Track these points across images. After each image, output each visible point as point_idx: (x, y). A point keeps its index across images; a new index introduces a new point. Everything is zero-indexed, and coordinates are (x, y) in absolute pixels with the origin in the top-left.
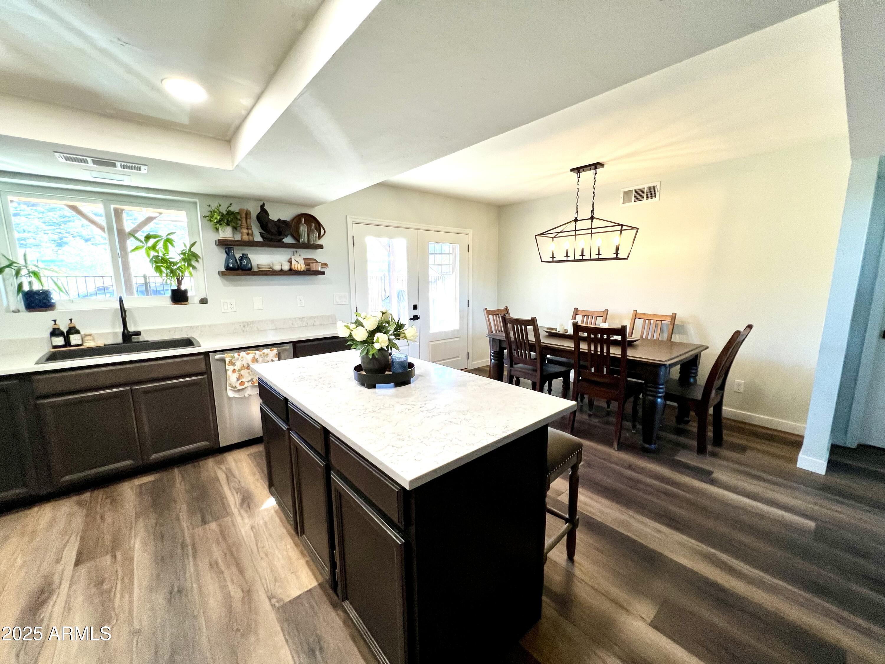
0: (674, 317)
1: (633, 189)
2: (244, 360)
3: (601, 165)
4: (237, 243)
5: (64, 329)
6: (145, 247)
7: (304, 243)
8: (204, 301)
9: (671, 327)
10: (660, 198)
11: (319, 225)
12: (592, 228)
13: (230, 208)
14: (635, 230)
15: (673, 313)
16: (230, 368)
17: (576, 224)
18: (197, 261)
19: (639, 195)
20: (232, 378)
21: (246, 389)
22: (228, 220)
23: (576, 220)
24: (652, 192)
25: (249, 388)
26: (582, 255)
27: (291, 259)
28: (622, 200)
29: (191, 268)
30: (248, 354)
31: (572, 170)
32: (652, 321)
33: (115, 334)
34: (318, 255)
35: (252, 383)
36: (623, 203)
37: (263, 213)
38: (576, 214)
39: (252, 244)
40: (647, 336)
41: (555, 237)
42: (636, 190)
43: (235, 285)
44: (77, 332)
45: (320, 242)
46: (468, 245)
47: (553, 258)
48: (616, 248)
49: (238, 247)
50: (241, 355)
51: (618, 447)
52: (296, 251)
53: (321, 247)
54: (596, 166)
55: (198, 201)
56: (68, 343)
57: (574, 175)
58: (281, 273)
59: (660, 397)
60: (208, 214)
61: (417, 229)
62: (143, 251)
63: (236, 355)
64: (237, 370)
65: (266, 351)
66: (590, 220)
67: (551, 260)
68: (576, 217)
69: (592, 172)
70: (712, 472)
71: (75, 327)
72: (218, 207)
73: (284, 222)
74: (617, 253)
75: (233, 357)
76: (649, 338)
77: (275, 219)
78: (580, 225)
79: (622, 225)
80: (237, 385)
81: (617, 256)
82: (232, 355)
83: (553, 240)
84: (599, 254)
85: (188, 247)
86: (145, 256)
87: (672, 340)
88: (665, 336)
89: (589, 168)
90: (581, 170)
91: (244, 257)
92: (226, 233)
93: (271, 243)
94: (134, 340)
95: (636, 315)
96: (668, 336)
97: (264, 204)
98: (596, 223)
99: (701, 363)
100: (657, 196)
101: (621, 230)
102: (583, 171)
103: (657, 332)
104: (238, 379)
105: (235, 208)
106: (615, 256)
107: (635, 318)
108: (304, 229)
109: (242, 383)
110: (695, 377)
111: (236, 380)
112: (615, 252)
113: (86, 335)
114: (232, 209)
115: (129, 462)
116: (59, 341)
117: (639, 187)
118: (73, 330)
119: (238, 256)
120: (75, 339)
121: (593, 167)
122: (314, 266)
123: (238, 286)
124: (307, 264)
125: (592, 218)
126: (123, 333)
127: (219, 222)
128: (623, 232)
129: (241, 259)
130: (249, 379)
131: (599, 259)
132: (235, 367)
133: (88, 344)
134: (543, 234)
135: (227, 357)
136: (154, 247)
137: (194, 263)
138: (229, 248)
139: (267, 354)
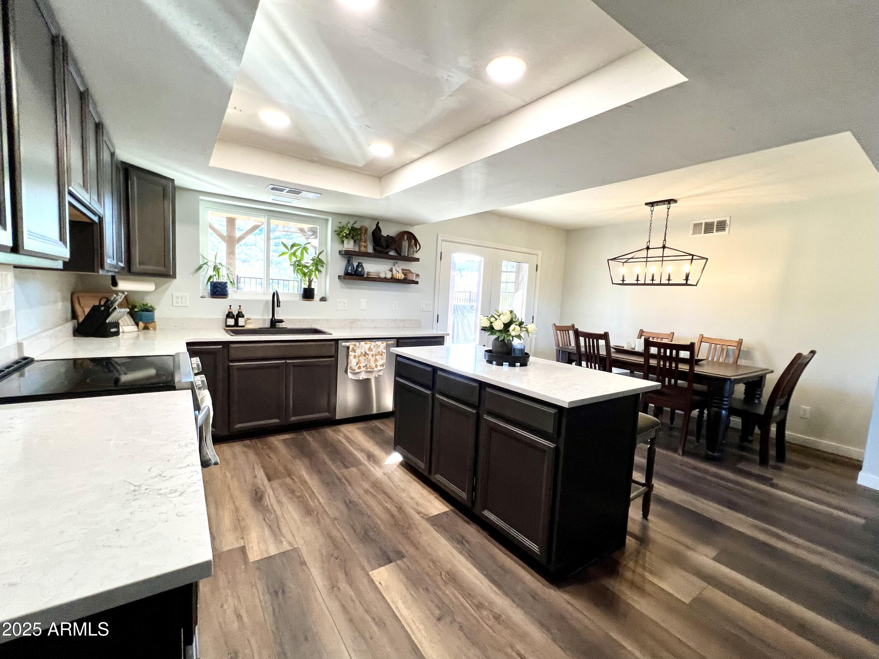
0: (740, 343)
1: (703, 222)
2: (363, 349)
3: (675, 201)
4: (356, 253)
5: (235, 313)
6: (289, 254)
7: (404, 256)
8: (323, 299)
9: (737, 352)
10: (730, 232)
11: (416, 241)
12: (663, 257)
13: (354, 225)
14: (705, 260)
15: (739, 339)
16: (351, 354)
17: (647, 251)
18: (322, 266)
19: (709, 228)
20: (353, 362)
21: (361, 373)
22: (353, 235)
23: (648, 248)
24: (721, 226)
25: (363, 372)
26: (653, 280)
27: (392, 269)
28: (691, 231)
29: (317, 272)
30: (366, 344)
31: (647, 204)
32: (718, 346)
33: (264, 320)
34: (412, 267)
35: (366, 369)
36: (693, 234)
37: (378, 229)
38: (648, 243)
39: (366, 255)
40: (713, 359)
41: (626, 262)
42: (705, 223)
43: (349, 288)
44: (243, 316)
45: (416, 256)
46: (537, 265)
47: (623, 281)
48: (686, 275)
49: (356, 257)
50: (361, 344)
51: (682, 453)
52: (397, 263)
53: (417, 260)
54: (669, 201)
55: (330, 218)
56: (236, 324)
57: (648, 208)
58: (385, 280)
59: (725, 409)
60: (337, 229)
61: (494, 248)
62: (287, 256)
63: (357, 343)
64: (357, 356)
65: (379, 343)
66: (662, 249)
67: (621, 282)
68: (648, 245)
69: (665, 206)
70: (772, 479)
71: (242, 312)
72: (347, 224)
73: (392, 238)
74: (687, 279)
75: (355, 345)
76: (715, 360)
77: (385, 235)
78: (651, 253)
79: (693, 256)
80: (356, 368)
81: (687, 282)
82: (355, 343)
83: (623, 265)
84: (669, 280)
85: (317, 254)
86: (288, 259)
87: (738, 363)
88: (731, 360)
89: (663, 203)
90: (655, 204)
91: (360, 265)
92: (349, 245)
93: (381, 255)
94: (277, 326)
95: (702, 339)
96: (734, 360)
97: (378, 223)
98: (667, 252)
99: (766, 386)
100: (727, 230)
101: (692, 259)
102: (657, 205)
103: (722, 357)
104: (357, 364)
105: (357, 226)
106: (685, 282)
107: (701, 342)
108: (405, 244)
109: (359, 368)
110: (759, 399)
111: (356, 364)
112: (685, 279)
113: (248, 319)
114: (355, 226)
115: (277, 421)
116: (231, 322)
117: (709, 221)
118: (240, 315)
119: (355, 264)
120: (241, 322)
121: (667, 203)
122: (410, 276)
123: (351, 288)
124: (405, 274)
125: (664, 247)
126: (272, 319)
127: (346, 237)
128: (693, 261)
129: (358, 266)
130: (364, 365)
131: (669, 284)
132: (356, 354)
133: (249, 326)
134: (615, 259)
135: (351, 344)
136: (294, 254)
137: (320, 268)
138: (349, 257)
139: (379, 346)
